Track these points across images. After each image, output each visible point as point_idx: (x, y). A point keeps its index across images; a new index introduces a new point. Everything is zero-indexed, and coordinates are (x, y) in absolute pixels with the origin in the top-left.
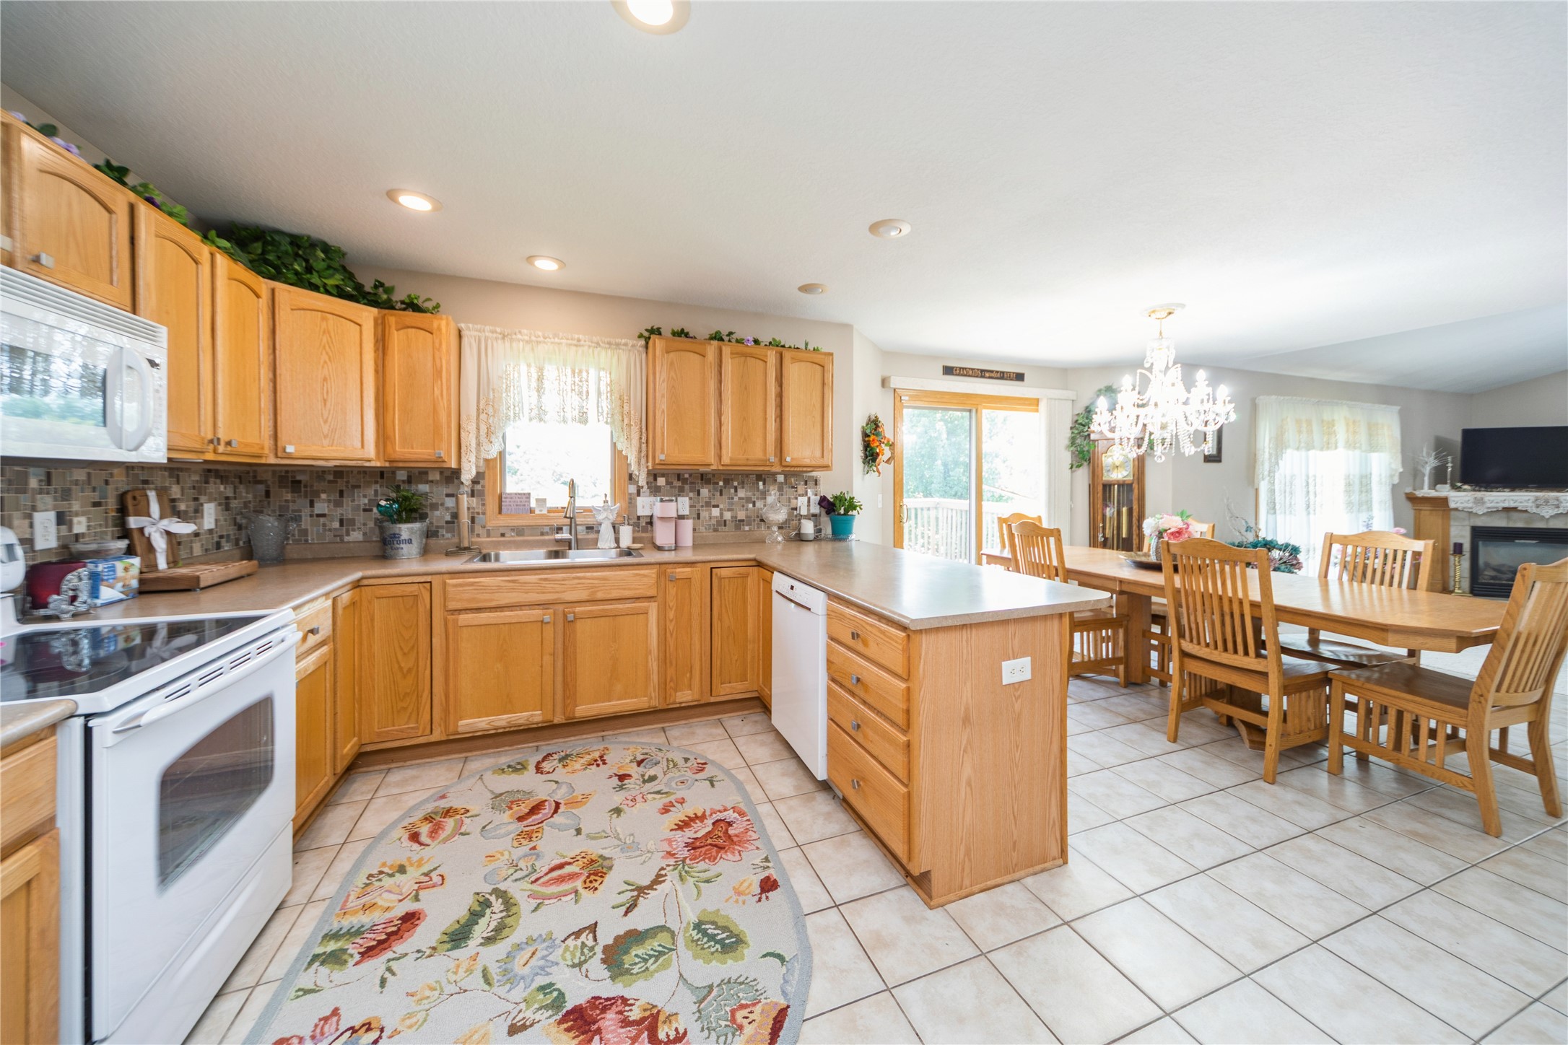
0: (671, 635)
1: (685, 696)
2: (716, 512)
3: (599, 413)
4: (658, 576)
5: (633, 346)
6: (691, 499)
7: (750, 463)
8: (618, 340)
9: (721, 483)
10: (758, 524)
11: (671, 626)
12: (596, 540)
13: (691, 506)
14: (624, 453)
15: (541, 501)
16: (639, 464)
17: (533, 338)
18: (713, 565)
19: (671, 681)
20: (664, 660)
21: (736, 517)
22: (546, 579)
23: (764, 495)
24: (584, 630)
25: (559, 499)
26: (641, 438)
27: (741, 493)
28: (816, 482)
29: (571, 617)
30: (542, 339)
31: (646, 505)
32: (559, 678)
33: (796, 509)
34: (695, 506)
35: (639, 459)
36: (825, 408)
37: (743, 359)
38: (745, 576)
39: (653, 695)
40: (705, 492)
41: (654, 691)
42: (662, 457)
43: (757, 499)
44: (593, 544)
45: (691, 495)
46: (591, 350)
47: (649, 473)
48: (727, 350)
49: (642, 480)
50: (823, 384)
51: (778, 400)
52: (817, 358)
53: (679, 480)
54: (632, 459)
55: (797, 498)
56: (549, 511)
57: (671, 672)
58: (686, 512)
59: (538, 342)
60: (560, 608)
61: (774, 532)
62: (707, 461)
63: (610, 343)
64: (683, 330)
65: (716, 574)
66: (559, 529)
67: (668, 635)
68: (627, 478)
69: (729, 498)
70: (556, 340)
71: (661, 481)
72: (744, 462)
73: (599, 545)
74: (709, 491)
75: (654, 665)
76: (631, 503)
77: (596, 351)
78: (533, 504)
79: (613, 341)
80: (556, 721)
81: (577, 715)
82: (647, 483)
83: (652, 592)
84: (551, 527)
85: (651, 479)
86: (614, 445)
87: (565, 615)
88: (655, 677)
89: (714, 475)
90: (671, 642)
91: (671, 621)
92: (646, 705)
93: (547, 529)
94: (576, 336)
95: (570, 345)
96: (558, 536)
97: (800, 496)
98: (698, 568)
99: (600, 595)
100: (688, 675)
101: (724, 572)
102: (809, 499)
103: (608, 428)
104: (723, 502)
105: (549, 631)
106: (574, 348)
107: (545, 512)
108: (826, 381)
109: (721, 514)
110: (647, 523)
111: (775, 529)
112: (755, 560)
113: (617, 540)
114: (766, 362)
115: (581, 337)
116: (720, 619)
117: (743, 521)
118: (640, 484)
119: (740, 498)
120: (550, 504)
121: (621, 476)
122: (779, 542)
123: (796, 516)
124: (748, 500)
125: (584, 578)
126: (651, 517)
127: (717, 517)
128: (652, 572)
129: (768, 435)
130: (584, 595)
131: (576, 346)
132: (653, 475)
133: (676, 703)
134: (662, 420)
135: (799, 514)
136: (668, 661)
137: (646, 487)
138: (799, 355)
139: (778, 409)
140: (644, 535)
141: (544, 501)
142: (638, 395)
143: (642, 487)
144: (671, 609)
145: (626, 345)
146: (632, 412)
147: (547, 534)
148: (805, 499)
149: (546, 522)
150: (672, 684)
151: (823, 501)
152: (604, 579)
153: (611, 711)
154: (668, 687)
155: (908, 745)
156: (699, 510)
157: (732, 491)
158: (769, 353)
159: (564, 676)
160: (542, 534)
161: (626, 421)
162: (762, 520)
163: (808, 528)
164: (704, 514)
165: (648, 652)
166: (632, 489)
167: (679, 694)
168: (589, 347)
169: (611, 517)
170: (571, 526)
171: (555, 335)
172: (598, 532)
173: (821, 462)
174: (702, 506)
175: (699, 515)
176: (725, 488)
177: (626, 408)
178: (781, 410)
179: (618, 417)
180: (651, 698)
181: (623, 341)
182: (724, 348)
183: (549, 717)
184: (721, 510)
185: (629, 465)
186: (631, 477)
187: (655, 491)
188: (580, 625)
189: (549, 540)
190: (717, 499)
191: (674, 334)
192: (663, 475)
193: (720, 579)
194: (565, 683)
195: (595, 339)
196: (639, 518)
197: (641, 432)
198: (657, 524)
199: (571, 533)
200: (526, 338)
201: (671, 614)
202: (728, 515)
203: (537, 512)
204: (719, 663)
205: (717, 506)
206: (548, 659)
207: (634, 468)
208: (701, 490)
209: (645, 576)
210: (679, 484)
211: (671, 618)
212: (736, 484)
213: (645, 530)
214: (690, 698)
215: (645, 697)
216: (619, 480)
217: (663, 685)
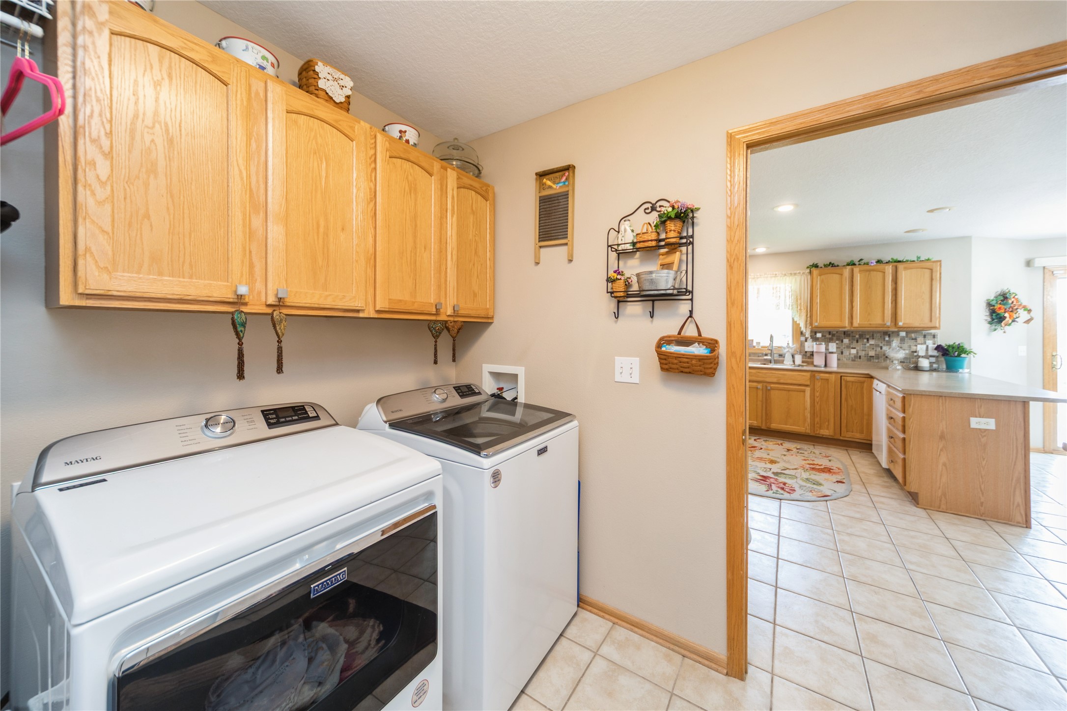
0: (818, 403)
1: (825, 432)
2: (854, 351)
3: (785, 305)
4: (811, 377)
5: (803, 273)
6: (837, 344)
7: (872, 326)
8: (795, 272)
9: (857, 336)
10: (884, 359)
11: (817, 400)
12: (783, 361)
13: (837, 348)
14: (798, 322)
15: (758, 343)
16: (806, 328)
17: (755, 277)
18: (842, 375)
19: (817, 423)
20: (813, 414)
21: (868, 354)
22: (759, 372)
23: (889, 343)
24: (774, 395)
25: (766, 343)
26: (807, 315)
27: (872, 342)
28: (934, 336)
29: (769, 388)
30: (759, 276)
31: (810, 346)
32: (764, 411)
33: (916, 352)
34: (840, 348)
35: (806, 325)
36: (933, 293)
37: (868, 273)
38: (863, 382)
39: (808, 428)
40: (846, 341)
41: (808, 425)
42: (816, 324)
43: (884, 345)
44: (782, 362)
45: (837, 342)
46: (782, 278)
47: (811, 332)
48: (856, 270)
49: (808, 335)
50: (932, 279)
51: (894, 291)
52: (928, 265)
53: (830, 334)
54: (802, 325)
55: (916, 346)
56: (762, 347)
57: (817, 420)
58: (834, 350)
59: (758, 278)
60: (765, 384)
61: (895, 364)
62: (844, 325)
63: (791, 274)
64: (830, 263)
65: (844, 379)
66: (766, 355)
67: (816, 403)
68: (800, 333)
69: (863, 344)
70: (766, 276)
71: (819, 335)
72: (869, 326)
73: (785, 362)
74: (849, 340)
75: (808, 415)
76: (802, 345)
77: (784, 278)
78: (755, 344)
79: (793, 272)
80: (762, 428)
81: (772, 427)
82: (811, 336)
83: (808, 383)
84: (762, 354)
85: (813, 334)
86: (793, 319)
87: (766, 387)
88: (809, 420)
89: (852, 332)
90: (817, 407)
91: (818, 397)
92: (804, 431)
93: (761, 355)
94: (775, 273)
95: (772, 277)
96: (766, 357)
97: (919, 344)
98: (833, 376)
99: (782, 381)
100: (827, 423)
101: (849, 379)
102: (927, 347)
103: (790, 312)
104: (859, 346)
105: (760, 393)
106: (773, 278)
107: (760, 347)
108: (934, 277)
109: (857, 353)
110: (811, 355)
111: (896, 362)
112: (868, 374)
113: (794, 361)
114: (884, 272)
115: (777, 273)
116: (846, 400)
117: (873, 357)
118: (807, 336)
119: (871, 345)
120: (762, 344)
121: (798, 333)
122: (898, 370)
123: (916, 356)
124: (877, 346)
125: (775, 373)
126: (813, 352)
127: (855, 354)
128: (808, 374)
129: (886, 311)
130: (775, 380)
131: (774, 277)
132: (814, 333)
133: (820, 434)
134: (817, 307)
135: (918, 355)
136: (815, 415)
137: (810, 338)
138: (913, 265)
139: (894, 297)
140: (809, 360)
141: (759, 343)
142: (807, 295)
143: (808, 338)
144: (818, 392)
145: (799, 273)
146: (802, 304)
147: (761, 356)
148: (924, 347)
149: (760, 352)
150: (818, 425)
151: (939, 348)
152: (784, 375)
153: (787, 429)
154: (815, 426)
155: (904, 439)
156: (842, 350)
157: (865, 340)
158: (887, 267)
159: (766, 411)
160: (758, 356)
161: (799, 308)
162: (887, 357)
163: (925, 363)
164: (846, 353)
165: (805, 409)
166: (803, 339)
167: (822, 430)
168: (781, 276)
169: (791, 351)
170: (771, 354)
171: (765, 274)
172: (784, 357)
173: (930, 325)
174: (845, 348)
175: (842, 353)
176: (860, 339)
177: (799, 301)
178: (896, 297)
179: (795, 306)
180: (807, 429)
181: (798, 272)
182: (855, 269)
183: (760, 425)
184: (857, 350)
185: (800, 328)
186: (802, 333)
187: (815, 339)
188: (772, 392)
189: (762, 359)
190: (854, 344)
191: (825, 266)
192: (820, 332)
193: (847, 382)
194: (766, 414)
195: (784, 273)
196: (806, 352)
197: (807, 312)
198: (815, 355)
199: (771, 356)
200: (752, 277)
201: (817, 394)
202: (862, 354)
203: (756, 347)
204: (845, 421)
205: (855, 348)
206: (759, 403)
207: (803, 329)
208: (844, 340)
209: (803, 375)
210: (830, 336)
211: (818, 395)
212: (868, 337)
213: (809, 358)
214: (828, 434)
215: (804, 427)
216: (796, 334)
217: (813, 424)
